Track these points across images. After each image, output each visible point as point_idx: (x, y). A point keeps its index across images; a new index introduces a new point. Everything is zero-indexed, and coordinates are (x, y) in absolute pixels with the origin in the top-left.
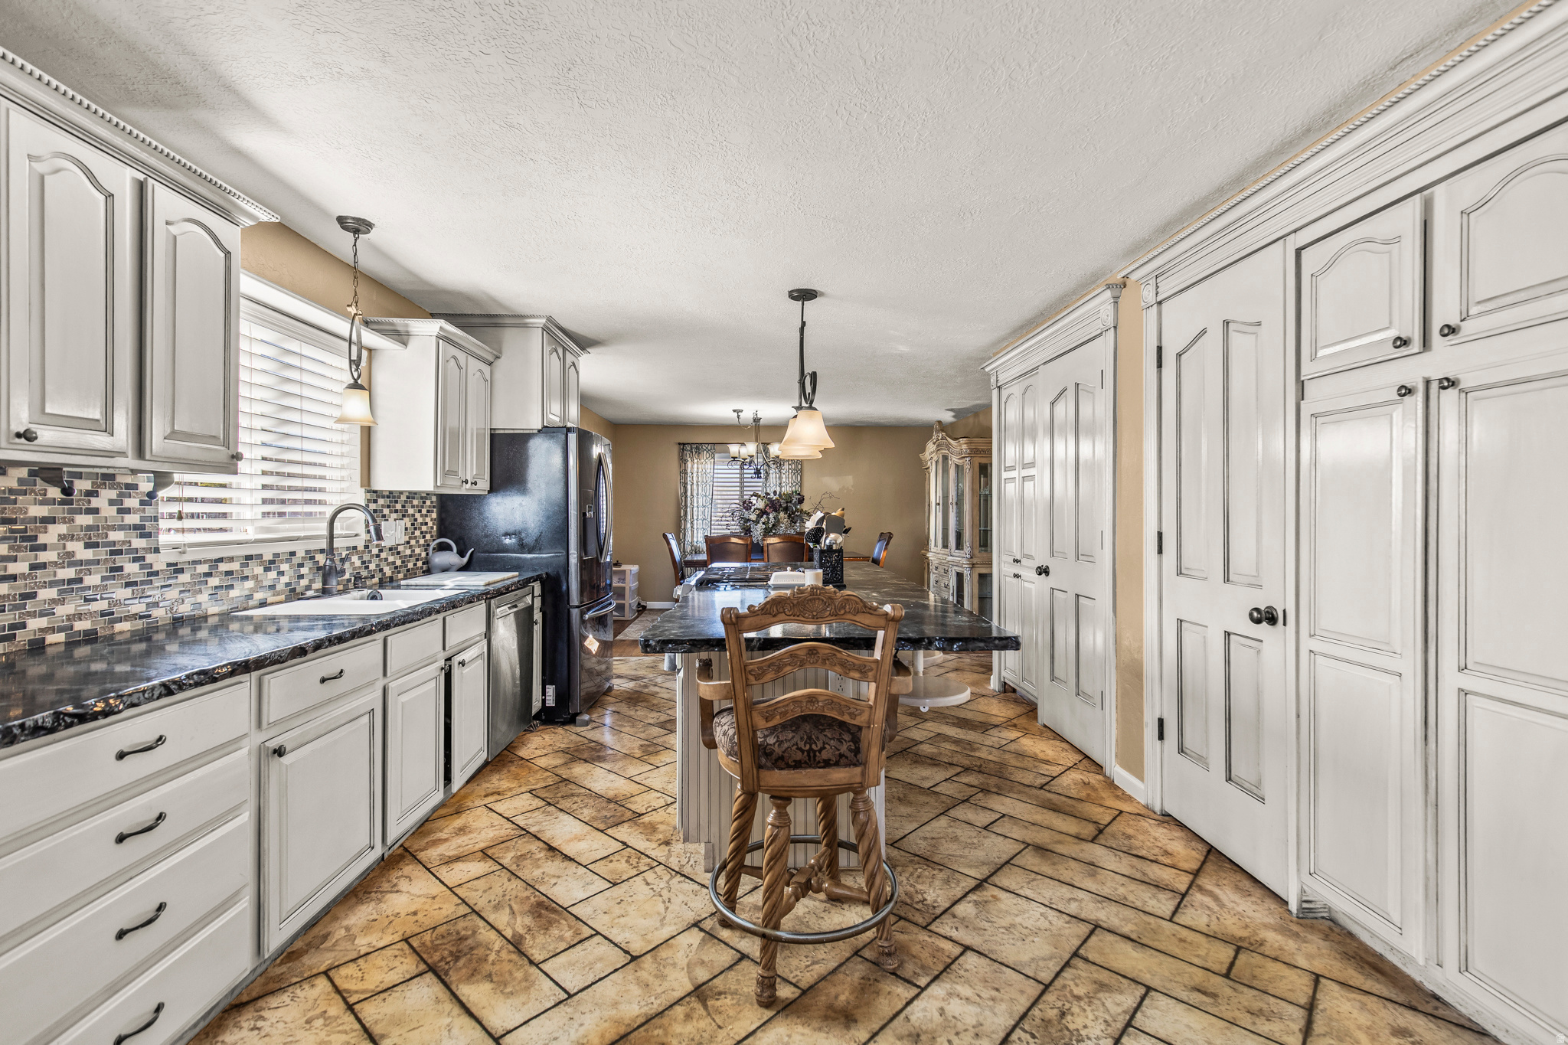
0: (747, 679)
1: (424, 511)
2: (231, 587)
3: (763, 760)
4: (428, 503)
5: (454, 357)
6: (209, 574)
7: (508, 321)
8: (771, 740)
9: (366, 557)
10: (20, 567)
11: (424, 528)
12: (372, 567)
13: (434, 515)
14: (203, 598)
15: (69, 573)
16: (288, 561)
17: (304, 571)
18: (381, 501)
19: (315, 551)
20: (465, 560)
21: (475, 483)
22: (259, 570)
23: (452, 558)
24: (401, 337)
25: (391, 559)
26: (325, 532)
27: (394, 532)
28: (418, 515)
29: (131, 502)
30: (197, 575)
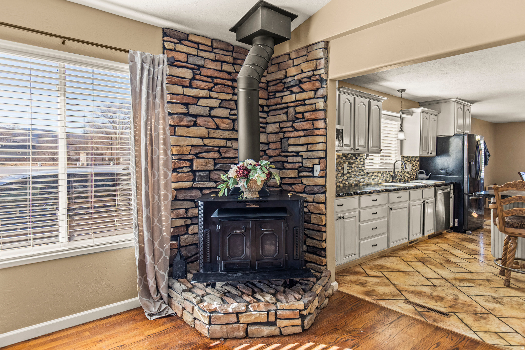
0: (501, 204)
1: (416, 162)
2: (375, 178)
3: (507, 225)
4: (417, 159)
5: (426, 117)
6: (372, 175)
7: (443, 101)
8: (509, 221)
9: (401, 174)
10: (350, 171)
11: (416, 167)
12: (403, 177)
13: (419, 163)
14: (371, 180)
15: (355, 173)
16: (385, 173)
17: (388, 176)
18: (405, 159)
19: (391, 171)
20: (428, 177)
21: (432, 153)
22: (380, 175)
23: (424, 176)
24: (411, 114)
25: (407, 175)
26: (393, 167)
27: (409, 167)
28: (414, 163)
29: (362, 160)
30: (370, 175)
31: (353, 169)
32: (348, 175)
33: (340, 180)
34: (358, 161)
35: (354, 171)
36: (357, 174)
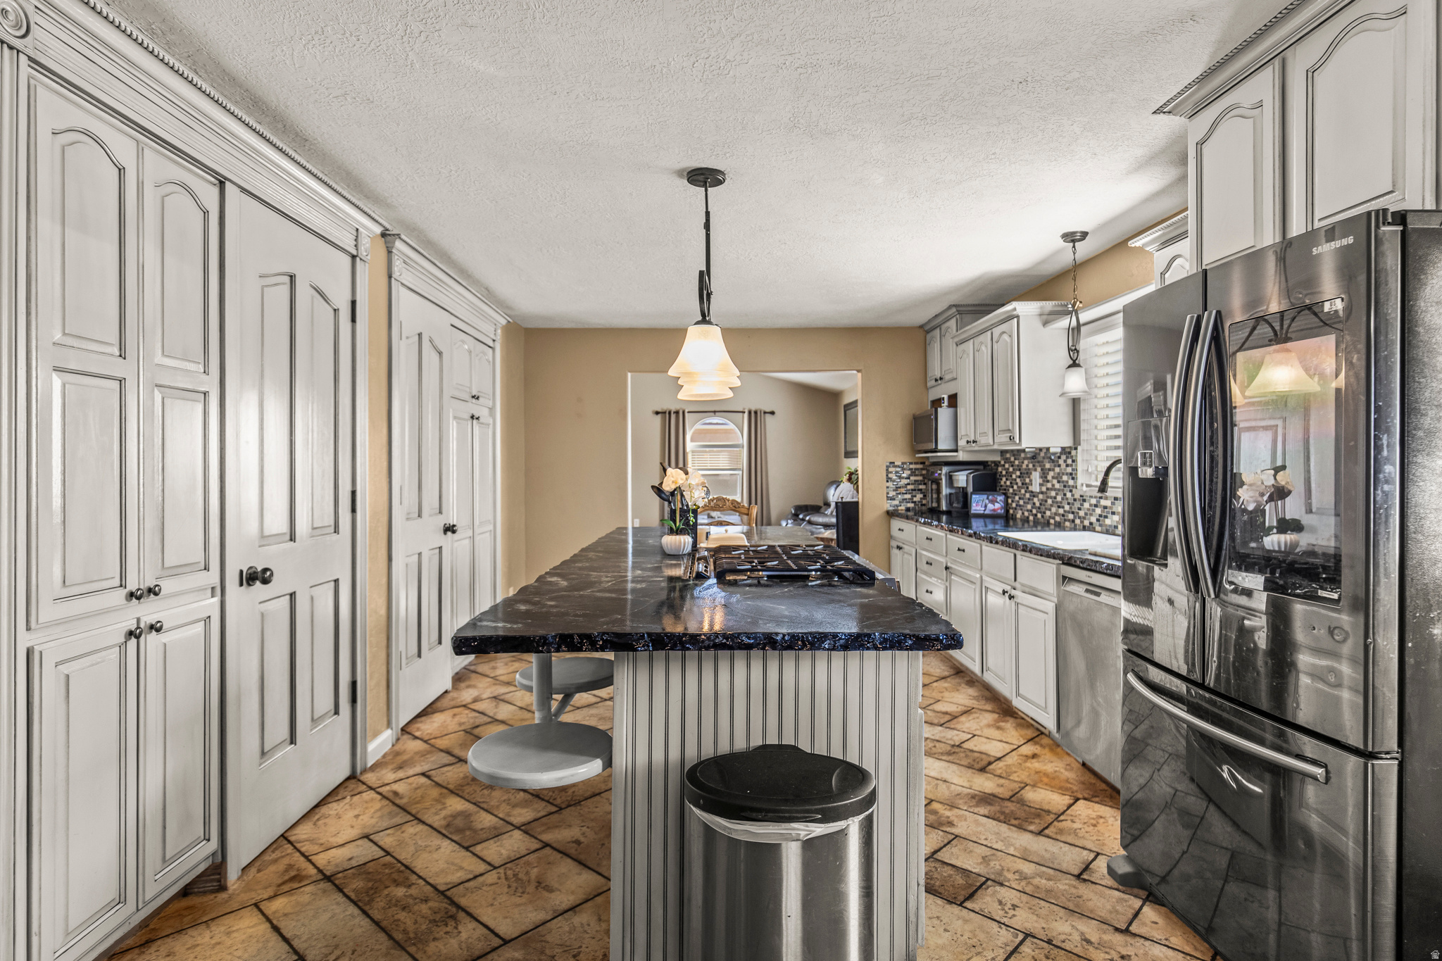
2: (1106, 517)
10: (1044, 489)
15: (1053, 494)
29: (1069, 461)
30: (1091, 505)
31: (1049, 485)
32: (1041, 496)
33: (1029, 507)
34: (1059, 466)
35: (1051, 489)
36: (1059, 498)
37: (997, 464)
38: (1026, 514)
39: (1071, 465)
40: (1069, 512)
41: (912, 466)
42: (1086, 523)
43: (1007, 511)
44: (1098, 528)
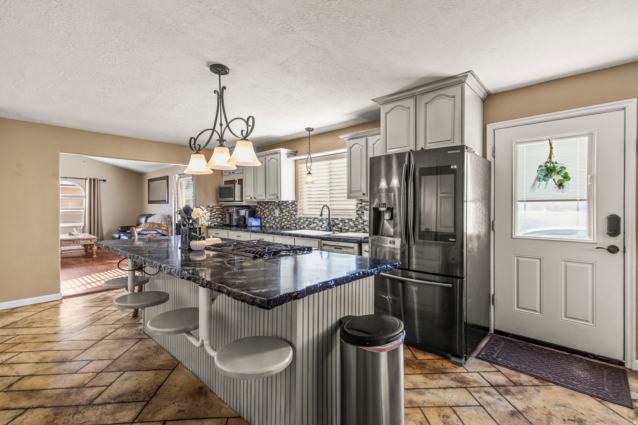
2: (311, 224)
5: (356, 144)
6: (306, 221)
9: (357, 223)
10: (281, 216)
15: (286, 217)
18: (364, 204)
19: (335, 219)
22: (318, 222)
29: (294, 206)
30: (304, 221)
31: (284, 214)
32: (279, 218)
33: (273, 222)
34: (289, 207)
35: (285, 216)
36: (289, 219)
37: (256, 207)
38: (271, 225)
39: (294, 207)
40: (293, 223)
41: (216, 207)
42: (302, 227)
43: (261, 224)
44: (307, 228)
